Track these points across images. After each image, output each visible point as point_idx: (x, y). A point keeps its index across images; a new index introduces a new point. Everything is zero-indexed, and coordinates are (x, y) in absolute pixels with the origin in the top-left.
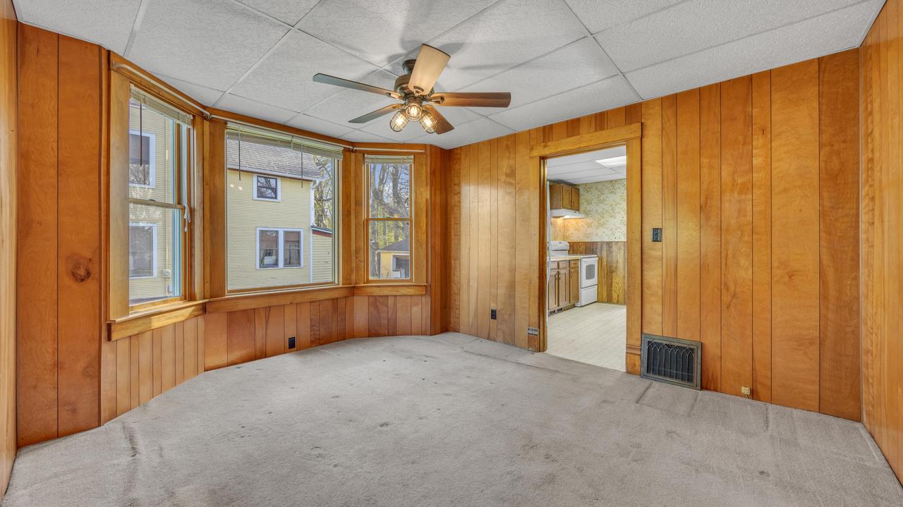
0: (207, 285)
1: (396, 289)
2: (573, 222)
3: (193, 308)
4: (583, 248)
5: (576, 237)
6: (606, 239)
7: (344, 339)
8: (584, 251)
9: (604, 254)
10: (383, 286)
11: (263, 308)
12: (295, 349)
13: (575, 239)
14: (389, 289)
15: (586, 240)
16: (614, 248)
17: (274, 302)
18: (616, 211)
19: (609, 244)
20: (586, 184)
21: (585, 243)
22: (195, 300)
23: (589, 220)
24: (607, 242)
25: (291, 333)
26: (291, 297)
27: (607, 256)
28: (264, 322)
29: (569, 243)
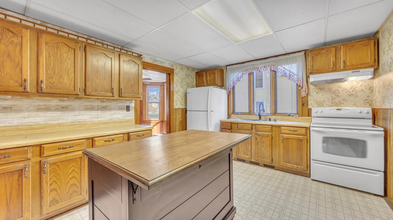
2: (377, 82)
4: (381, 117)
5: (379, 102)
29: (372, 109)
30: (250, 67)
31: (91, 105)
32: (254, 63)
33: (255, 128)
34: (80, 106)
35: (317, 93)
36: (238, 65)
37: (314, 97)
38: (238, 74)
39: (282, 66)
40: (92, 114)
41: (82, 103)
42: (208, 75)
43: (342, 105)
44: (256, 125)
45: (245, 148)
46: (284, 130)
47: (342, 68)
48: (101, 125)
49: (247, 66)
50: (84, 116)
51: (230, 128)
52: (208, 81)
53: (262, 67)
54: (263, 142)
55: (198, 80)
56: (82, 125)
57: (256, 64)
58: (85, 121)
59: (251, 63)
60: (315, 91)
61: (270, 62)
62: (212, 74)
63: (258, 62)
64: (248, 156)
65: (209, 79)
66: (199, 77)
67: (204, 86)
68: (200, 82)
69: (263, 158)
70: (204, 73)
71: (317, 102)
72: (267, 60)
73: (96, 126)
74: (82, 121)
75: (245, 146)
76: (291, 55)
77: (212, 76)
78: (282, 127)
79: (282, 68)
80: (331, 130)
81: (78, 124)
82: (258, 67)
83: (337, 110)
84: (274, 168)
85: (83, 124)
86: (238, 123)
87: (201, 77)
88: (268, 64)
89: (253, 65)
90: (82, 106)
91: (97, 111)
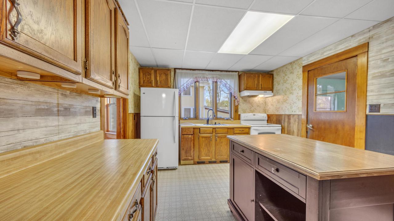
2: (270, 99)
4: (275, 119)
5: (272, 111)
6: (287, 113)
8: (275, 122)
9: (286, 124)
13: (271, 113)
15: (277, 113)
16: (292, 120)
18: (294, 88)
19: (289, 116)
20: (277, 69)
21: (276, 115)
23: (278, 97)
24: (288, 115)
27: (288, 126)
29: (267, 115)
30: (200, 75)
31: (46, 103)
32: (204, 72)
33: (215, 131)
34: (26, 103)
35: (243, 103)
36: (188, 70)
37: (242, 106)
38: (189, 80)
39: (224, 80)
40: (50, 124)
41: (29, 95)
42: (158, 75)
43: (254, 112)
44: (217, 129)
45: (207, 151)
46: (236, 130)
47: (260, 89)
48: (68, 148)
49: (197, 74)
50: (35, 130)
51: (192, 133)
52: (158, 81)
53: (201, 77)
54: (222, 143)
55: (143, 79)
56: (38, 155)
57: (205, 74)
58: (36, 142)
59: (201, 72)
60: (242, 102)
61: (216, 74)
62: (163, 74)
63: (207, 72)
64: (209, 157)
65: (160, 79)
66: (143, 74)
67: (152, 87)
68: (146, 81)
69: (222, 156)
70: (153, 72)
71: (243, 110)
72: (214, 73)
73: (61, 152)
74: (30, 143)
75: (206, 149)
76: (230, 73)
77: (164, 77)
78: (235, 129)
79: (224, 82)
80: (262, 128)
81: (30, 154)
82: (207, 77)
83: (254, 115)
84: (227, 162)
85: (38, 152)
86: (199, 128)
87: (147, 74)
88: (215, 76)
89: (203, 74)
90: (30, 103)
91: (57, 118)
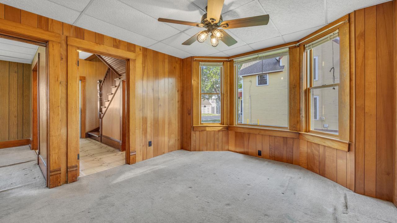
0: (229, 120)
1: (324, 141)
3: (222, 127)
7: (292, 163)
10: (315, 136)
11: (247, 133)
12: (261, 157)
14: (319, 139)
17: (251, 131)
22: (223, 125)
25: (259, 148)
26: (258, 131)
28: (248, 139)
